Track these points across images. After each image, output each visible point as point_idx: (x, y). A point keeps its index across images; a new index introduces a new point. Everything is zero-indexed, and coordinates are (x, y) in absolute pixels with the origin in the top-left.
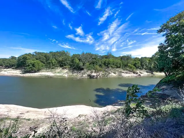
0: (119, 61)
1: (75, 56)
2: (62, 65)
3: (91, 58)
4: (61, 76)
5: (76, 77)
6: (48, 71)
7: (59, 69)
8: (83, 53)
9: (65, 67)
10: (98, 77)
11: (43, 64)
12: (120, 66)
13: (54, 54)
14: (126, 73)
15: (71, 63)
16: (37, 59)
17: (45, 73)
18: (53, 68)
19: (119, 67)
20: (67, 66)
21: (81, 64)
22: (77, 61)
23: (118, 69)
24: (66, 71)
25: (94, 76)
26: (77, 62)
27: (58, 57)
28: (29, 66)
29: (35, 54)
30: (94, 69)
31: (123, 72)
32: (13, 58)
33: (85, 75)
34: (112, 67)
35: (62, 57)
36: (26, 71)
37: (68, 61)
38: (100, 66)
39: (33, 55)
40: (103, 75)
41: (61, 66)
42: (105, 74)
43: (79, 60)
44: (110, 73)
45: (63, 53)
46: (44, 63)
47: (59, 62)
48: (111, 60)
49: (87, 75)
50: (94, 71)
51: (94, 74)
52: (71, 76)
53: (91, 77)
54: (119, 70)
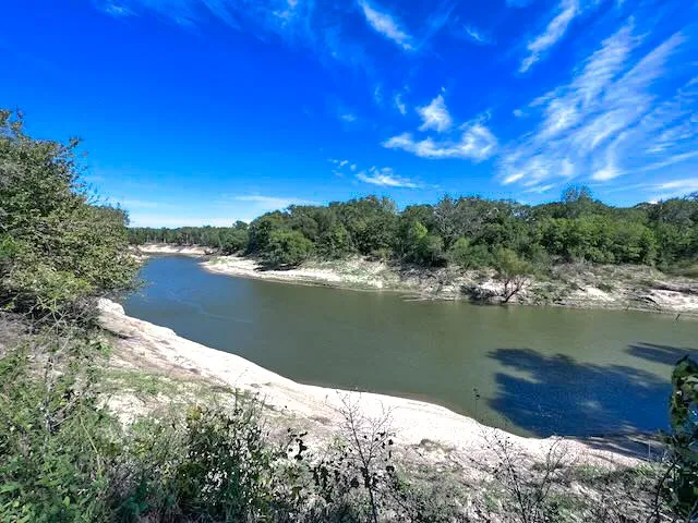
0: (639, 230)
1: (412, 213)
2: (366, 245)
3: (480, 220)
4: (361, 285)
5: (413, 291)
6: (323, 267)
7: (356, 262)
8: (447, 201)
9: (375, 252)
10: (513, 299)
11: (311, 243)
12: (643, 254)
13: (341, 210)
14: (687, 292)
15: (398, 241)
16: (294, 228)
17: (315, 272)
18: (337, 257)
19: (637, 261)
20: (382, 251)
21: (436, 243)
22: (421, 231)
23: (625, 269)
24: (379, 267)
25: (491, 294)
26: (421, 236)
27: (354, 220)
28: (274, 247)
29: (289, 212)
30: (491, 264)
31: (664, 288)
32: (240, 225)
33: (452, 288)
34: (588, 257)
35: (368, 220)
36: (266, 264)
37: (386, 234)
38: (524, 251)
39: (285, 216)
40: (536, 291)
41: (364, 251)
42: (550, 289)
43: (430, 227)
44: (574, 287)
45: (370, 205)
46: (313, 240)
47: (358, 235)
48: (586, 223)
49: (458, 289)
50: (492, 272)
51: (489, 286)
52: (397, 287)
53: (475, 297)
54: (637, 276)
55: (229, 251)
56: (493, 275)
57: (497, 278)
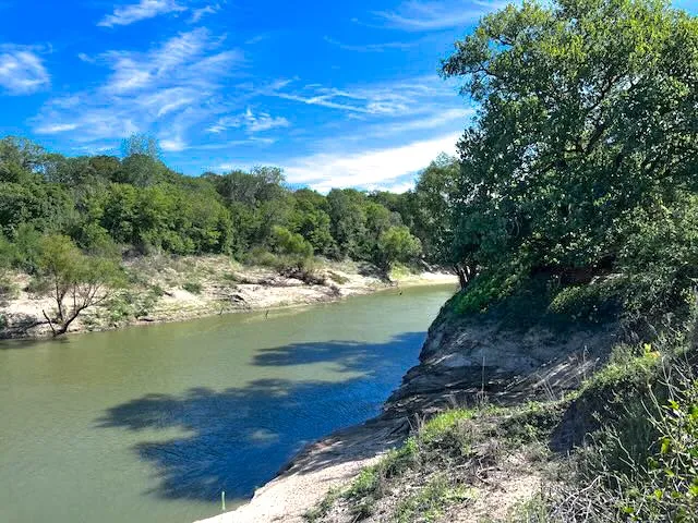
0: (215, 208)
10: (75, 325)
12: (221, 240)
19: (217, 249)
23: (207, 261)
30: (16, 264)
31: (245, 282)
34: (165, 245)
38: (76, 234)
40: (110, 305)
42: (128, 299)
44: (158, 292)
48: (160, 195)
50: (21, 280)
54: (219, 269)
56: (23, 285)
57: (37, 290)
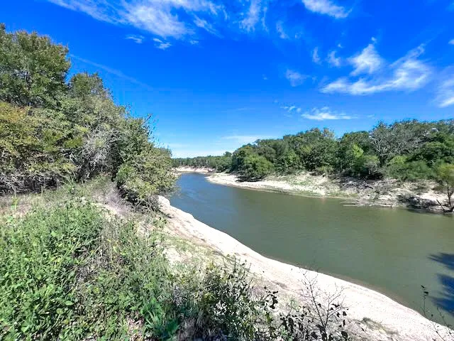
1: (349, 138)
2: (311, 164)
3: (417, 140)
4: (307, 192)
5: (351, 198)
6: (280, 180)
7: (304, 176)
8: (381, 126)
9: (319, 169)
11: (271, 164)
13: (292, 141)
15: (337, 160)
16: (260, 154)
17: (273, 183)
18: (289, 173)
20: (324, 168)
21: (373, 161)
22: (358, 152)
24: (321, 180)
25: (432, 204)
26: (358, 156)
27: (302, 147)
28: (247, 167)
29: (256, 144)
30: (430, 177)
32: (228, 154)
33: (388, 197)
35: (312, 146)
36: (243, 177)
37: (327, 155)
39: (254, 147)
41: (309, 168)
43: (365, 148)
45: (314, 135)
46: (272, 162)
47: (305, 157)
49: (394, 197)
50: (432, 184)
51: (429, 196)
52: (337, 195)
53: (413, 205)
55: (221, 170)
56: (433, 187)
57: (437, 190)
